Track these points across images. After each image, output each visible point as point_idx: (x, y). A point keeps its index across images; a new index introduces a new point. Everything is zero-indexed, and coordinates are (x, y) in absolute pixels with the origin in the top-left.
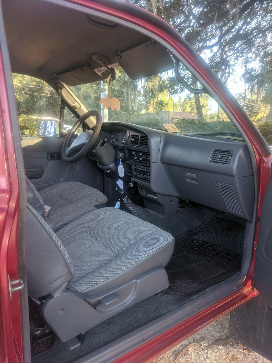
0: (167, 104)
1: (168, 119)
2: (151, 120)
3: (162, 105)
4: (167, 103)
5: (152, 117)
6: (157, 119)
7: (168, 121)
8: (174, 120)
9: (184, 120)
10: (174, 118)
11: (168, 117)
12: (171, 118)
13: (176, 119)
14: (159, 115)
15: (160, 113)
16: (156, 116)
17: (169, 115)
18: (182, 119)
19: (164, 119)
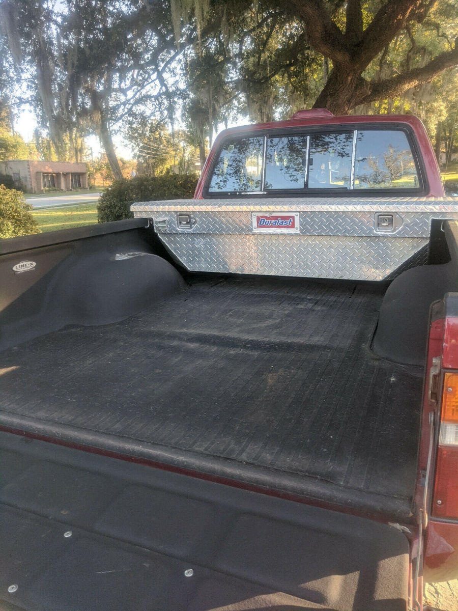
1: (30, 175)
3: (7, 149)
6: (7, 175)
7: (30, 178)
8: (42, 176)
9: (58, 174)
10: (40, 172)
11: (29, 172)
12: (35, 171)
13: (44, 173)
14: (8, 167)
15: (11, 165)
16: (4, 169)
17: (31, 168)
18: (54, 173)
19: (22, 175)
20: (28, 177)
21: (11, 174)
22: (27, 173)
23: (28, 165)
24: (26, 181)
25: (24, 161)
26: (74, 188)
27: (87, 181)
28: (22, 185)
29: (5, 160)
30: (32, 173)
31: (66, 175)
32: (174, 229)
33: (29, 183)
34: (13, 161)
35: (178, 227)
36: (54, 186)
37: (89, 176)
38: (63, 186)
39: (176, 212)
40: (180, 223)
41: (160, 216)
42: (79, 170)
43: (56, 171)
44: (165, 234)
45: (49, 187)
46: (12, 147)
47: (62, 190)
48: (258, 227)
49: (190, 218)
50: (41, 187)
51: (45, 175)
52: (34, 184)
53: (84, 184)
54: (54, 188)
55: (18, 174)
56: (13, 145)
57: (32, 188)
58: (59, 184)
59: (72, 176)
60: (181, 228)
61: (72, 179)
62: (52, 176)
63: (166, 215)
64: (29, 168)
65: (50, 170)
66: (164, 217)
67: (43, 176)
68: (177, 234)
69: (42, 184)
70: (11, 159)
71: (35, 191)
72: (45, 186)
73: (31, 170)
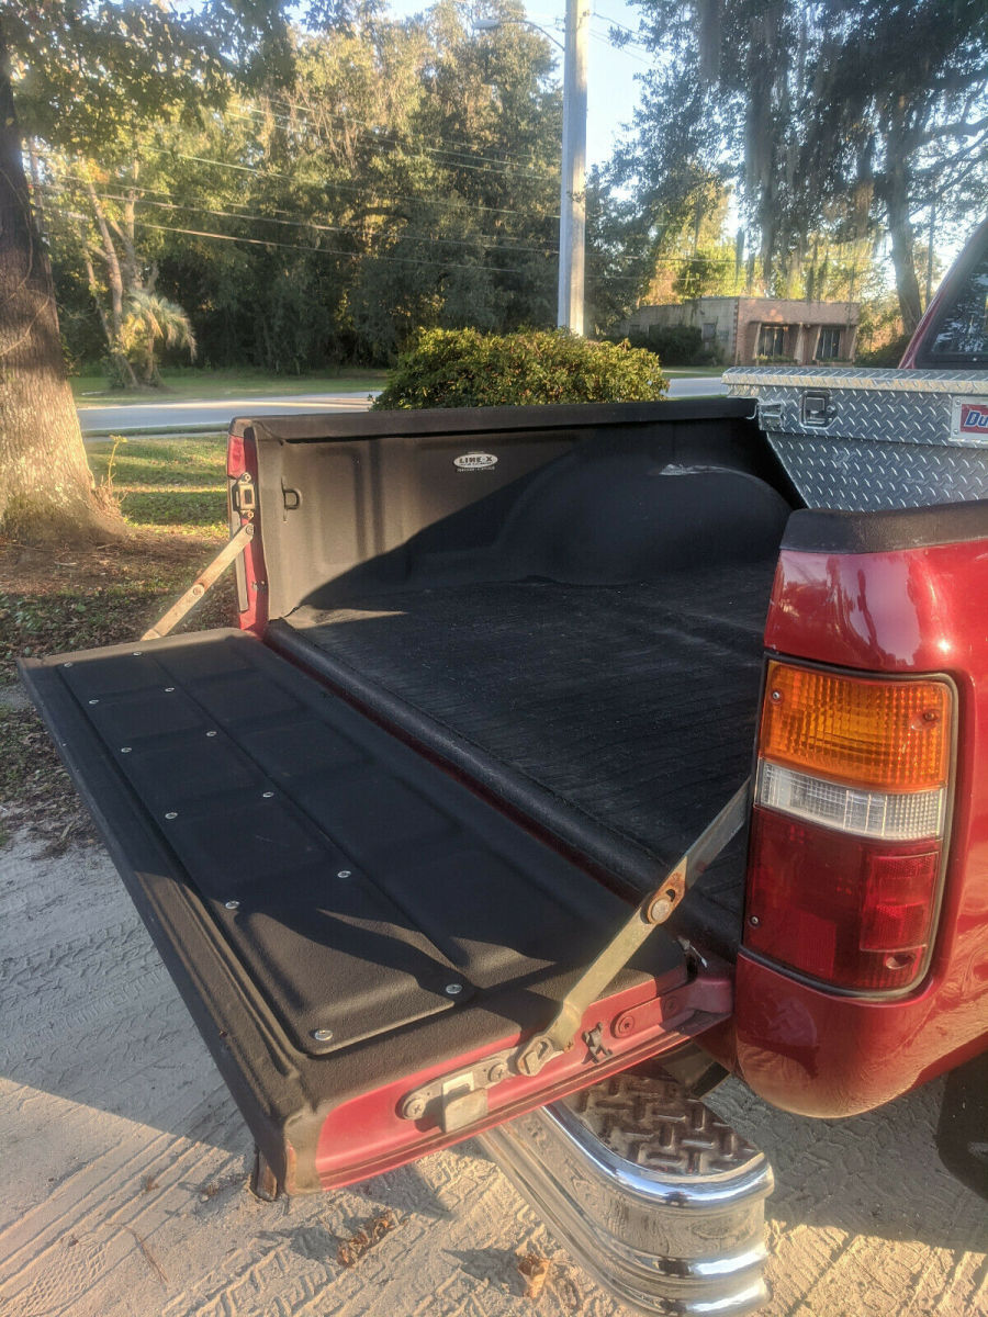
0: (720, 269)
1: (736, 328)
2: (668, 330)
3: (704, 275)
4: (724, 266)
5: (672, 321)
6: (693, 329)
7: (735, 334)
8: (759, 330)
9: (793, 328)
10: (758, 322)
11: (736, 321)
12: (747, 321)
13: (764, 325)
14: (698, 311)
15: (705, 306)
16: (689, 317)
17: (740, 313)
18: (786, 325)
19: (721, 327)
20: (732, 331)
21: (700, 325)
22: (732, 325)
23: (737, 307)
24: (726, 340)
25: (730, 298)
26: (822, 360)
27: (854, 344)
28: (716, 348)
29: (697, 297)
30: (739, 323)
31: (809, 329)
32: (795, 425)
33: (731, 345)
34: (710, 299)
35: (803, 421)
36: (781, 353)
37: (862, 331)
38: (799, 354)
39: (802, 389)
40: (808, 413)
41: (773, 395)
42: (840, 319)
43: (789, 321)
44: (778, 434)
45: (769, 353)
46: (715, 271)
47: (796, 361)
48: (964, 429)
49: (828, 403)
50: (752, 353)
51: (767, 328)
52: (740, 347)
53: (846, 352)
54: (779, 357)
55: (714, 325)
56: (718, 266)
57: (734, 356)
58: (792, 348)
59: (822, 331)
60: (808, 425)
61: (821, 339)
62: (781, 332)
63: (784, 396)
64: (737, 314)
65: (779, 319)
66: (779, 399)
67: (762, 329)
68: (800, 435)
69: (756, 348)
70: (708, 294)
71: (739, 362)
72: (761, 351)
73: (740, 317)
